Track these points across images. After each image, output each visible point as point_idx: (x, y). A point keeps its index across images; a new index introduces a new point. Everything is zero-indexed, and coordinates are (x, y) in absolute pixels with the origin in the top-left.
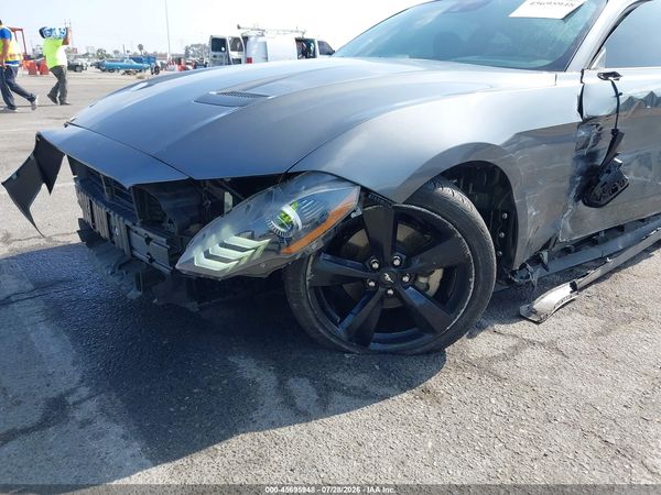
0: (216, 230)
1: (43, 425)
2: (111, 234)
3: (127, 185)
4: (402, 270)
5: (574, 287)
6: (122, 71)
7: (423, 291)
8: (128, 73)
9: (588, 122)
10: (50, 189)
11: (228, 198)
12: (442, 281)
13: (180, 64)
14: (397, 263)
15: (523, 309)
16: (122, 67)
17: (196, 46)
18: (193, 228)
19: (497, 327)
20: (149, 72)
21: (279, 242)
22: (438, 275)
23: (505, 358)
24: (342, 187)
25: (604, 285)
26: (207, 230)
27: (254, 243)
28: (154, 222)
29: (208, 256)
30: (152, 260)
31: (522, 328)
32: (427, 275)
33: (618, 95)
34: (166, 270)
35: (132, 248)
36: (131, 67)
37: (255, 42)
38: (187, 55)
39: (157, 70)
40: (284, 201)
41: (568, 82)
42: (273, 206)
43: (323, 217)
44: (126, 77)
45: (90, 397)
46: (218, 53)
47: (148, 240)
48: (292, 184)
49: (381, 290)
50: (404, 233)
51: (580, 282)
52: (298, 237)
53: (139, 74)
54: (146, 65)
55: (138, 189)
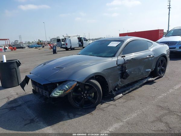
0: (56, 90)
1: (30, 123)
2: (39, 92)
3: (42, 84)
4: (87, 94)
5: (123, 94)
6: (35, 48)
7: (91, 97)
8: (36, 48)
9: (118, 65)
10: (27, 84)
11: (58, 85)
12: (94, 95)
13: (49, 44)
14: (86, 92)
15: (112, 99)
16: (35, 47)
17: (53, 39)
18: (52, 90)
19: (106, 102)
20: (41, 47)
21: (65, 91)
22: (93, 94)
23: (106, 107)
24: (74, 82)
25: (130, 93)
26: (54, 90)
27: (62, 91)
28: (46, 89)
29: (55, 94)
30: (46, 96)
31: (111, 102)
32: (92, 94)
33: (124, 60)
34: (48, 97)
35: (43, 94)
36: (37, 46)
37: (68, 39)
38: (51, 41)
39: (43, 47)
40: (65, 85)
41: (115, 59)
42: (64, 86)
43: (71, 87)
44: (36, 49)
45: (37, 119)
46: (58, 43)
47: (45, 92)
48: (66, 82)
49: (84, 97)
50: (87, 87)
51: (124, 93)
52: (68, 90)
53: (39, 48)
54: (41, 45)
55: (44, 85)
